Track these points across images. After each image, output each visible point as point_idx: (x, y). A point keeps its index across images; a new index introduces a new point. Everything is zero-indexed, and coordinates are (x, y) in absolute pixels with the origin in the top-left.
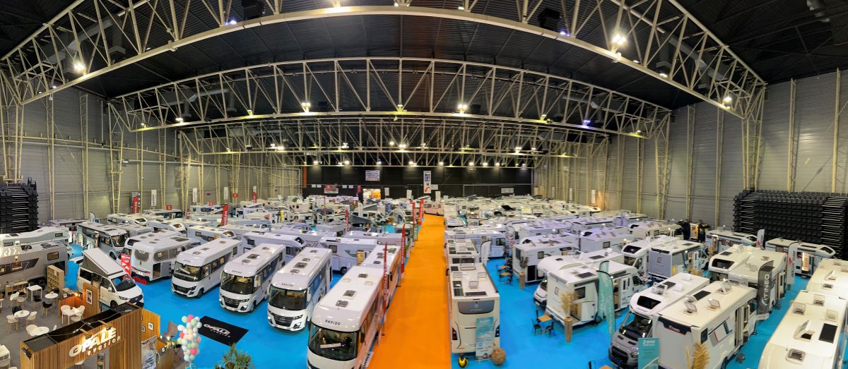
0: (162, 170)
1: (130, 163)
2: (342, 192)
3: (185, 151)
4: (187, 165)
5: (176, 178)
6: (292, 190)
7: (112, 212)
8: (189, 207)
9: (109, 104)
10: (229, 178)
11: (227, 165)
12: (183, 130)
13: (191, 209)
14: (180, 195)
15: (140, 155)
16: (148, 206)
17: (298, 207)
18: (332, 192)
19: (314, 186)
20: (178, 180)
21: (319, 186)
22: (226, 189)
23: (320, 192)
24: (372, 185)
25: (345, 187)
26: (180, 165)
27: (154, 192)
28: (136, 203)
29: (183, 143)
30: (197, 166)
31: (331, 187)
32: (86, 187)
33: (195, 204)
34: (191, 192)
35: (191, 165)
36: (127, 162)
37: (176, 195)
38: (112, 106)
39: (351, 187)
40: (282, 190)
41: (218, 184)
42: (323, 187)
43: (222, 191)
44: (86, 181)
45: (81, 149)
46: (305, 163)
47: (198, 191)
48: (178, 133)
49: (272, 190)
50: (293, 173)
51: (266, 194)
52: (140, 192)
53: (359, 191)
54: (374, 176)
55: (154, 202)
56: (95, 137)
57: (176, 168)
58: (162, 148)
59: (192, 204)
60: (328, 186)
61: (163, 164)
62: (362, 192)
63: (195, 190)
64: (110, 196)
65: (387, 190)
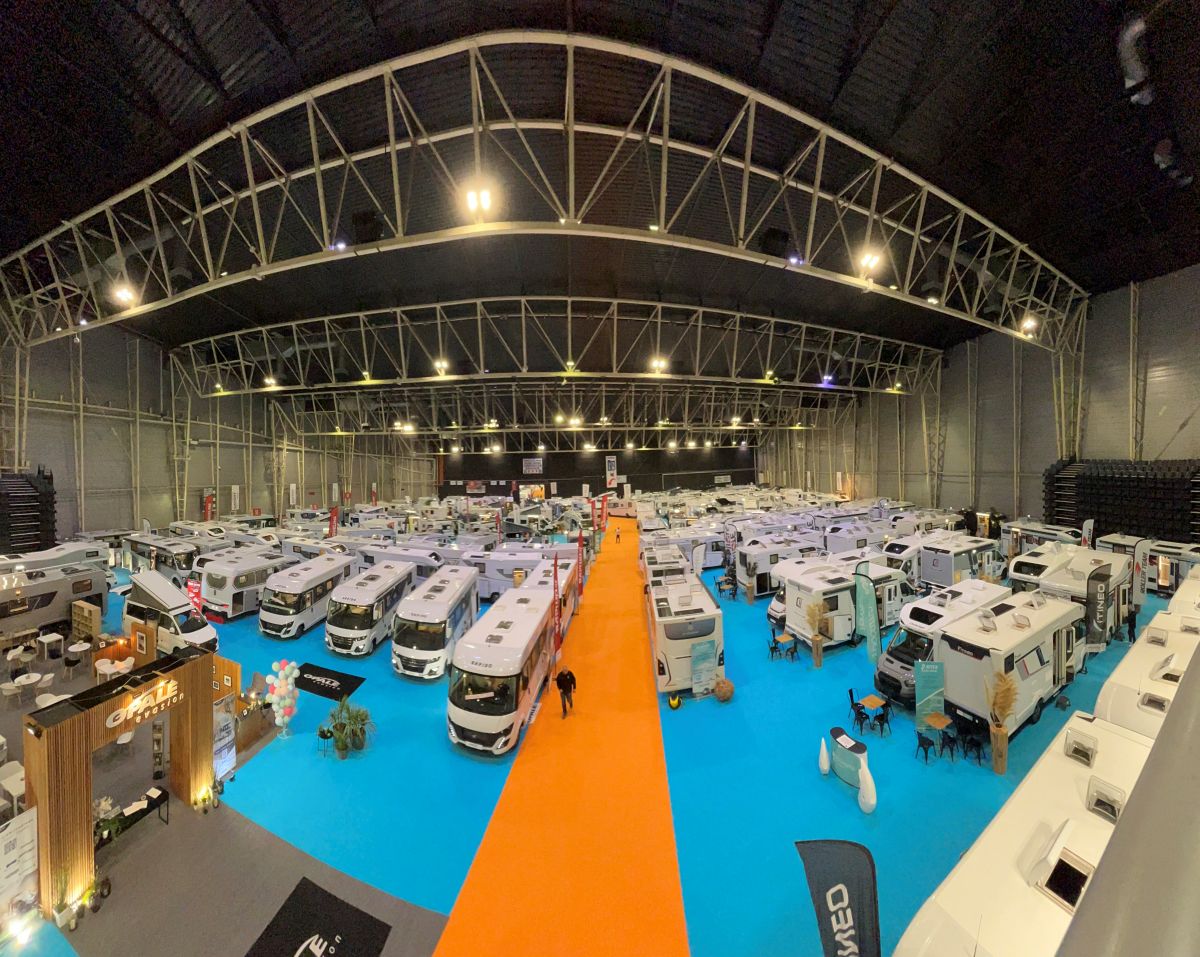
0: (247, 456)
1: (200, 445)
2: (491, 491)
3: (279, 428)
4: (281, 449)
5: (267, 469)
6: (424, 489)
7: (176, 520)
8: (284, 512)
9: (171, 355)
10: (339, 470)
11: (337, 452)
12: (277, 399)
13: (288, 515)
14: (272, 494)
15: (215, 432)
16: (227, 510)
17: (432, 512)
18: (476, 491)
19: (453, 483)
20: (269, 471)
21: (460, 483)
22: (335, 486)
23: (460, 491)
24: (531, 479)
25: (494, 483)
26: (271, 449)
27: (235, 489)
28: (210, 505)
29: (277, 418)
30: (297, 451)
31: (476, 484)
32: (137, 481)
33: (294, 508)
34: (287, 489)
35: (288, 450)
36: (196, 443)
37: (266, 493)
38: (176, 360)
39: (503, 483)
40: (411, 489)
41: (324, 480)
42: (465, 485)
43: (330, 488)
44: (136, 470)
45: (128, 422)
46: (441, 450)
47: (297, 488)
48: (269, 402)
49: (398, 490)
50: (426, 465)
51: (389, 494)
52: (215, 489)
53: (514, 488)
54: (534, 466)
55: (235, 504)
56: (151, 404)
57: (267, 454)
58: (247, 422)
59: (290, 507)
60: (472, 483)
61: (247, 447)
62: (518, 490)
63: (293, 487)
64: (173, 495)
65: (554, 486)
